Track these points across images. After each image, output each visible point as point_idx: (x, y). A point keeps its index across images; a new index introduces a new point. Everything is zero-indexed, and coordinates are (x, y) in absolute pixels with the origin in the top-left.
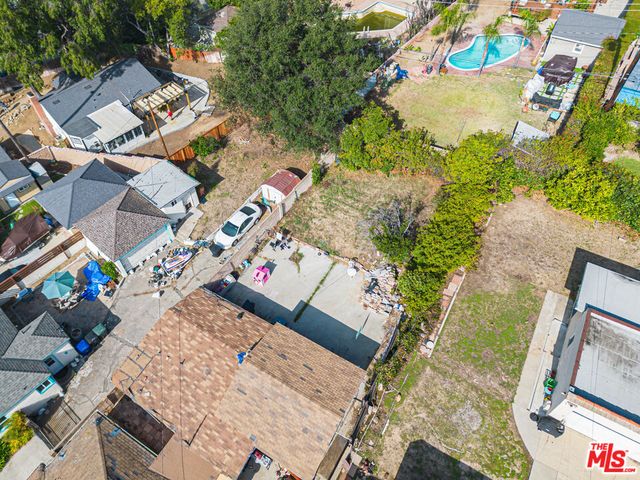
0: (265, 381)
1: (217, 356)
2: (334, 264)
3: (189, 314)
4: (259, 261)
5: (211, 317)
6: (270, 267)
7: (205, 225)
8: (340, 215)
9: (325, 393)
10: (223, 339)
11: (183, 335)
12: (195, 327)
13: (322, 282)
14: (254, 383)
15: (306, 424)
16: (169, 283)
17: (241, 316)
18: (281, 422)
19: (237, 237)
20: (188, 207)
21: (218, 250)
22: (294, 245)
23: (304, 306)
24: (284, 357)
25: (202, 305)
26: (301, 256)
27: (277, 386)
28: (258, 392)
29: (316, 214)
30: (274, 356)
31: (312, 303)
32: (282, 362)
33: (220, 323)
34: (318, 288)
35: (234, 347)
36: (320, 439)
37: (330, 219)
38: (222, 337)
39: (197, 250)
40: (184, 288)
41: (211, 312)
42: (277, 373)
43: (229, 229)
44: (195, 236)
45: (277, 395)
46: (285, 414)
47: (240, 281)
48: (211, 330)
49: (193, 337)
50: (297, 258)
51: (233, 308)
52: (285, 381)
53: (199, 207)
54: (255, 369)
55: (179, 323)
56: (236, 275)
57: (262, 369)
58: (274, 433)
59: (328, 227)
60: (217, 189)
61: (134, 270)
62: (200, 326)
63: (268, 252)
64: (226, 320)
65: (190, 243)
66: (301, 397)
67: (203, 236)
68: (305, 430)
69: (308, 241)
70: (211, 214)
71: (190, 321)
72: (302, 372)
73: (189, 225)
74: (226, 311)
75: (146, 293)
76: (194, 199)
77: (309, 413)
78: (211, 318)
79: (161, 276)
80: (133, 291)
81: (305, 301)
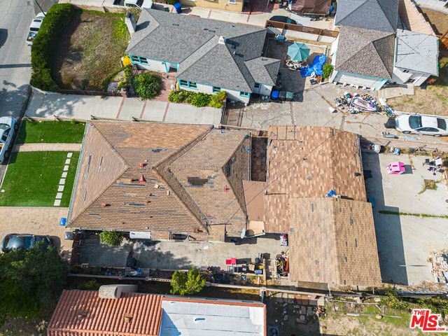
0: (329, 220)
1: (323, 178)
3: (336, 142)
4: (405, 159)
5: (344, 156)
6: (407, 169)
7: (405, 102)
9: (348, 264)
10: (334, 174)
11: (320, 148)
12: (330, 151)
14: (323, 212)
15: (321, 260)
16: (344, 111)
17: (358, 175)
18: (312, 243)
19: (413, 131)
20: (410, 81)
21: (392, 124)
22: (440, 176)
23: (395, 213)
24: (352, 222)
25: (347, 145)
26: (435, 187)
27: (331, 229)
28: (319, 218)
30: (347, 215)
31: (402, 217)
32: (347, 223)
33: (343, 165)
34: (418, 215)
35: (335, 185)
36: (318, 274)
38: (336, 173)
39: (380, 111)
40: (348, 122)
41: (347, 154)
42: (339, 225)
43: (415, 121)
44: (391, 102)
45: (325, 231)
46: (318, 243)
47: (381, 156)
48: (335, 163)
49: (323, 155)
50: (430, 185)
51: (359, 166)
52: (338, 233)
53: (415, 88)
54: (331, 208)
55: (326, 140)
56: (383, 149)
57: (335, 213)
58: (302, 242)
61: (338, 83)
62: (333, 154)
63: (418, 161)
64: (348, 167)
65: (382, 102)
66: (334, 249)
67: (395, 108)
68: (317, 262)
70: (417, 101)
71: (332, 146)
72: (351, 240)
73: (395, 92)
74: (354, 163)
75: (329, 102)
76: (420, 80)
77: (329, 259)
78: (342, 157)
79: (346, 103)
80: (324, 94)
81: (400, 211)
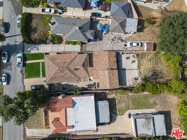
1: (106, 65)
2: (137, 69)
4: (128, 56)
5: (111, 58)
6: (128, 58)
7: (129, 38)
8: (149, 63)
9: (112, 84)
10: (109, 63)
11: (106, 57)
13: (131, 69)
14: (106, 74)
15: (106, 84)
17: (115, 62)
18: (104, 81)
19: (131, 47)
22: (136, 59)
23: (125, 69)
24: (113, 75)
25: (112, 55)
26: (135, 62)
29: (146, 58)
31: (126, 70)
32: (112, 75)
33: (111, 61)
35: (109, 66)
36: (105, 87)
37: (146, 62)
41: (112, 57)
42: (110, 76)
43: (131, 44)
44: (126, 39)
45: (107, 78)
46: (105, 81)
47: (122, 55)
48: (109, 61)
49: (106, 59)
50: (133, 62)
51: (115, 60)
52: (109, 78)
53: (132, 34)
54: (108, 73)
56: (123, 53)
57: (109, 74)
58: (102, 81)
59: (144, 63)
60: (139, 33)
62: (109, 58)
63: (131, 55)
64: (113, 61)
65: (124, 39)
66: (109, 82)
68: (105, 85)
69: (139, 61)
70: (133, 38)
71: (108, 56)
72: (112, 79)
73: (127, 35)
74: (114, 59)
75: (109, 40)
77: (107, 84)
79: (114, 40)
81: (126, 69)
